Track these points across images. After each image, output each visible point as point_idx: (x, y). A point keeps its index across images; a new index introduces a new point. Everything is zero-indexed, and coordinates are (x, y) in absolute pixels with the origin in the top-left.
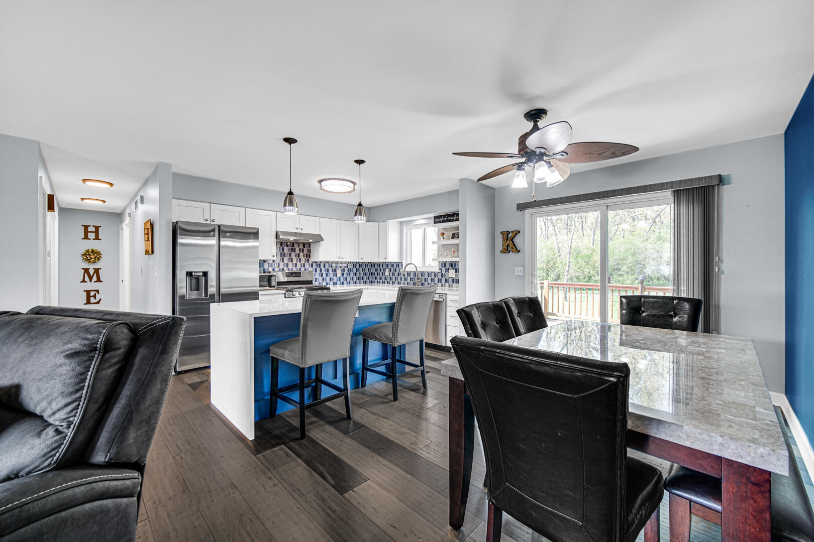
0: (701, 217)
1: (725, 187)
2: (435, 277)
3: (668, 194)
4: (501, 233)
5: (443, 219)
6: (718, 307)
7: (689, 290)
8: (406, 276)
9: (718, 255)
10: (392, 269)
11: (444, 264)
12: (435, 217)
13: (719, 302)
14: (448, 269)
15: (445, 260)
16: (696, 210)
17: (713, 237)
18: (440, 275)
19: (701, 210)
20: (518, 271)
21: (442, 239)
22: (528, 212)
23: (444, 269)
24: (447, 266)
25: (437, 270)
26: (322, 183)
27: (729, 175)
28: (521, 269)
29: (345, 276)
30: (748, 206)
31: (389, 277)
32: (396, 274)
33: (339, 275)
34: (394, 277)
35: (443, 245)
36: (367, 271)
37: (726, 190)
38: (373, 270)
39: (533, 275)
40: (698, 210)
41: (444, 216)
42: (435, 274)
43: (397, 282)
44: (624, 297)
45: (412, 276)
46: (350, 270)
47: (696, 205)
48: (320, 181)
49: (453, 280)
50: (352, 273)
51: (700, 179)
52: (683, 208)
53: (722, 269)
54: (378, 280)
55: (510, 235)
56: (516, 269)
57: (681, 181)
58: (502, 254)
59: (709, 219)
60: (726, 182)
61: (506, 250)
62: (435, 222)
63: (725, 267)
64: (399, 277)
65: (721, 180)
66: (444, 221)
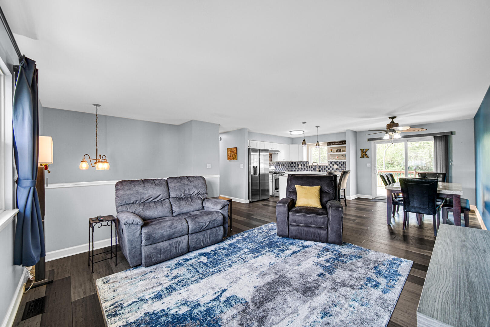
0: (445, 146)
1: (453, 135)
2: (327, 168)
3: (432, 137)
4: (361, 150)
5: (332, 144)
6: (451, 177)
7: (441, 170)
8: (311, 167)
9: (451, 159)
10: (303, 164)
11: (331, 162)
12: (328, 143)
13: (452, 175)
14: (334, 164)
15: (332, 161)
16: (443, 143)
17: (449, 152)
18: (329, 167)
19: (445, 143)
20: (369, 165)
21: (331, 152)
22: (372, 142)
23: (331, 164)
24: (333, 163)
25: (327, 165)
26: (291, 132)
27: (455, 131)
28: (370, 164)
29: (283, 168)
30: (462, 142)
31: (301, 168)
32: (305, 167)
33: (281, 167)
34: (304, 168)
35: (330, 154)
36: (289, 166)
37: (453, 136)
38: (292, 165)
39: (375, 167)
40: (444, 143)
41: (333, 143)
42: (327, 167)
43: (305, 170)
44: (420, 173)
45: (314, 168)
46: (284, 165)
47: (443, 141)
48: (290, 132)
49: (336, 169)
50: (285, 167)
51: (444, 133)
52: (438, 143)
53: (453, 164)
54: (295, 169)
55: (364, 151)
56: (367, 164)
57: (437, 133)
58: (361, 158)
59: (448, 146)
60: (454, 133)
61: (362, 157)
62: (328, 145)
63: (453, 163)
64: (307, 168)
65: (452, 133)
66: (333, 145)
